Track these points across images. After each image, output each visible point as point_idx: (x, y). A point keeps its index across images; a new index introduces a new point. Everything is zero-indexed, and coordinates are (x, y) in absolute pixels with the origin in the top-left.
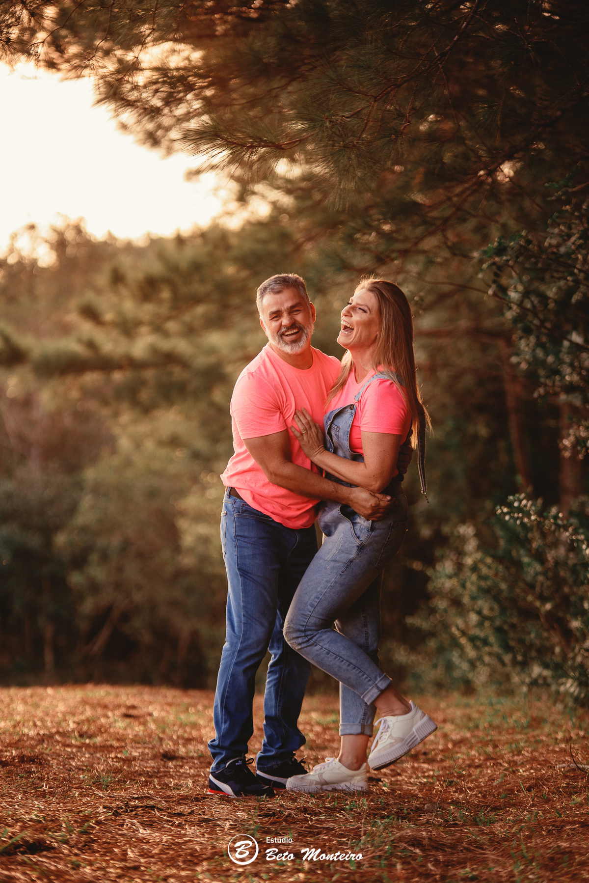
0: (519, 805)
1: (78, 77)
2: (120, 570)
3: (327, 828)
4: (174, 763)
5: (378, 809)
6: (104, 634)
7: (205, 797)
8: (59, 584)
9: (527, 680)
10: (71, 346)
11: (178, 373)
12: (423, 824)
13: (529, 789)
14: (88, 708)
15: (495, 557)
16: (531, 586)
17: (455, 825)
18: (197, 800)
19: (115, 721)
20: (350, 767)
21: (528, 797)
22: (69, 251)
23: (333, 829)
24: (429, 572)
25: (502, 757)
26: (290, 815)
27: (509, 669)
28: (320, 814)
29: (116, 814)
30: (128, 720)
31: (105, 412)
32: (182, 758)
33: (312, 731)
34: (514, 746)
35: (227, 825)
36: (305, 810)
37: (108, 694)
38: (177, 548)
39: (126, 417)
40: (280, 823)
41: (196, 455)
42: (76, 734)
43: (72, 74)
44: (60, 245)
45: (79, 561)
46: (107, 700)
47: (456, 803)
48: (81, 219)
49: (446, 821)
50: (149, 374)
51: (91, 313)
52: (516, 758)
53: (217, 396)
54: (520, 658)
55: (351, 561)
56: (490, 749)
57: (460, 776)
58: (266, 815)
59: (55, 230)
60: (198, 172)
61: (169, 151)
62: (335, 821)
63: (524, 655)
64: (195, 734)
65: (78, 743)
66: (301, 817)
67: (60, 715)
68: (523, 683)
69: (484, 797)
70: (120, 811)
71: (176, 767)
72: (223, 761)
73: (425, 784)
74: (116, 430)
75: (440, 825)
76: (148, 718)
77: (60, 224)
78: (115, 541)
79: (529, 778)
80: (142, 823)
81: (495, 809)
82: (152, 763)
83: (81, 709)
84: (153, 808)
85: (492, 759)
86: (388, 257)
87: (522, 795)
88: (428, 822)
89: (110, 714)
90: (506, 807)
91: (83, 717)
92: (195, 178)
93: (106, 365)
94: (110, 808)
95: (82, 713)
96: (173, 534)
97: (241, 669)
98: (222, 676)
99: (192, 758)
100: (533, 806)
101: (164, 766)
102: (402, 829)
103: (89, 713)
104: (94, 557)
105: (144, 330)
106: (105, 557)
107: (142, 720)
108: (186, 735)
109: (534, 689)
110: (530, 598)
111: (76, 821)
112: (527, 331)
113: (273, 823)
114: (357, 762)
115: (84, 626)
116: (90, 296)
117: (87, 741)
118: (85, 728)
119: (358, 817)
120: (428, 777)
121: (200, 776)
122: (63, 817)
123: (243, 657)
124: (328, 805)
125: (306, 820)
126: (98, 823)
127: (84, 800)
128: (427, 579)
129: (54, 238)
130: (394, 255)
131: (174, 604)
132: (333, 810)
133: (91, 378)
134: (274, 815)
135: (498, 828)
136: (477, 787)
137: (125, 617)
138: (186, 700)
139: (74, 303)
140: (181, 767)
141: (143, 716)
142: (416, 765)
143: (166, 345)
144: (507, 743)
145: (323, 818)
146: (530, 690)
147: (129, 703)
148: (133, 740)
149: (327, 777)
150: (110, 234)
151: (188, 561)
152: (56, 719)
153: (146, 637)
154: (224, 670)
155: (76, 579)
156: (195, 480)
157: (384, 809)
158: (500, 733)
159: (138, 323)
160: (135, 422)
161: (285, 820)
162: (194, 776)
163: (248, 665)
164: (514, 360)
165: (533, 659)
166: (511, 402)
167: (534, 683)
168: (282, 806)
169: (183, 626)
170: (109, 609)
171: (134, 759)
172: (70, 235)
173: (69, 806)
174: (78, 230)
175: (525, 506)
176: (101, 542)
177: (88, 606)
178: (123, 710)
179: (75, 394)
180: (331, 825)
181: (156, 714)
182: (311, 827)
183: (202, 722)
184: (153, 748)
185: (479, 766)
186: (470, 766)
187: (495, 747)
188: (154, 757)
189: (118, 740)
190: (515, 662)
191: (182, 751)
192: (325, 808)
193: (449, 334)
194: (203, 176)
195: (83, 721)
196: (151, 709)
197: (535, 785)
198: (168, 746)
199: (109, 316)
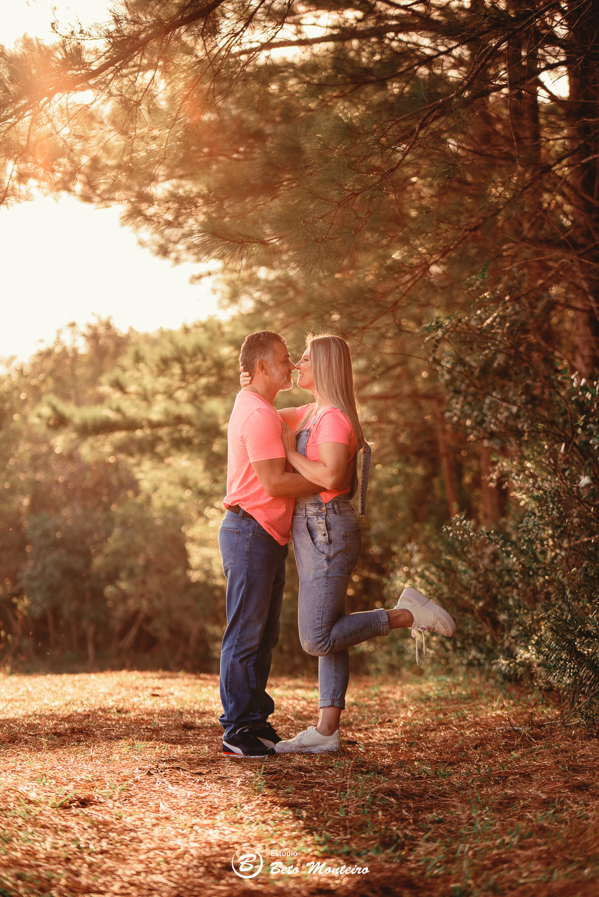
0: (468, 760)
1: (107, 207)
2: (144, 582)
3: (319, 783)
4: (193, 731)
5: (358, 766)
6: (134, 631)
7: (220, 759)
8: (98, 595)
9: (465, 662)
10: (105, 412)
11: (186, 431)
12: (394, 778)
13: (476, 748)
14: (123, 689)
15: (437, 566)
16: (467, 589)
17: (421, 778)
18: (213, 761)
19: (145, 700)
20: (323, 733)
21: (475, 754)
22: (101, 342)
23: (323, 784)
24: (385, 580)
25: (452, 723)
26: (288, 773)
27: (451, 653)
28: (312, 771)
29: (149, 774)
30: (155, 699)
31: (131, 461)
32: (199, 728)
33: (299, 704)
34: (459, 714)
35: (239, 781)
36: (300, 769)
37: (137, 678)
38: (187, 567)
39: (147, 464)
40: (281, 779)
41: (201, 493)
42: (115, 710)
43: (102, 205)
44: (94, 337)
45: (112, 578)
46: (137, 683)
47: (419, 759)
48: (110, 317)
49: (413, 775)
50: (163, 432)
51: (119, 386)
52: (462, 723)
53: (216, 447)
54: (459, 644)
55: (327, 572)
56: (441, 716)
57: (419, 738)
58: (269, 773)
59: (89, 327)
60: (200, 277)
61: (177, 260)
62: (325, 777)
63: (462, 642)
64: (207, 708)
65: (116, 718)
66: (296, 774)
67: (101, 695)
68: (462, 664)
69: (440, 754)
70: (152, 772)
71: (194, 735)
72: (233, 731)
73: (392, 745)
74: (139, 476)
75: (408, 778)
76: (171, 697)
77: (94, 322)
78: (141, 561)
79: (476, 739)
80: (171, 782)
81: (451, 764)
82: (175, 733)
83: (118, 690)
84: (178, 768)
85: (444, 724)
86: (350, 333)
87: (470, 752)
88: (398, 776)
89: (140, 694)
90: (459, 762)
91: (120, 697)
92: (197, 282)
93: (131, 425)
94: (144, 769)
95: (119, 693)
96: (184, 555)
97: (237, 660)
98: (224, 666)
99: (207, 727)
100: (480, 760)
101: (185, 735)
102: (378, 782)
103: (124, 693)
104: (123, 575)
105: (159, 397)
106: (131, 574)
107: (165, 698)
108: (201, 710)
109: (471, 669)
110: (466, 598)
111: (118, 781)
112: (457, 392)
113: (275, 780)
114: (329, 728)
115: (116, 626)
116: (117, 373)
117: (124, 716)
118: (121, 705)
119: (343, 773)
120: (394, 739)
121: (213, 742)
122: (107, 777)
123: (239, 651)
124: (317, 764)
125: (301, 776)
126: (136, 781)
127: (123, 763)
128: (384, 586)
129: (89, 332)
130: (354, 332)
131: (186, 608)
132: (322, 768)
133: (119, 436)
134: (275, 773)
135: (454, 779)
136: (434, 746)
137: (148, 620)
138: (199, 682)
139: (105, 379)
140: (198, 735)
141: (166, 695)
142: (383, 730)
143: (175, 410)
144: (454, 711)
145: (314, 774)
146: (468, 669)
147: (154, 686)
148: (159, 714)
149: (305, 742)
150: (131, 329)
151: (195, 576)
152: (99, 699)
153: (164, 635)
154: (225, 660)
155: (109, 590)
156: (200, 514)
157: (362, 766)
158: (447, 703)
159: (155, 393)
160: (153, 469)
161: (285, 777)
162: (208, 742)
163: (242, 656)
164: (447, 415)
165: (470, 645)
166: (442, 450)
167: (470, 664)
168: (281, 765)
169: (192, 626)
170: (137, 612)
171: (161, 729)
172: (102, 330)
173: (112, 768)
174: (108, 326)
175: (465, 525)
176: (130, 562)
177: (119, 612)
178: (150, 691)
179: (108, 449)
180: (321, 780)
181: (176, 693)
182: (305, 782)
183: (212, 699)
184: (175, 720)
185: (434, 730)
186: (426, 730)
187: (445, 714)
188: (177, 728)
189: (148, 714)
190: (455, 648)
191: (198, 722)
192: (316, 766)
193: (395, 397)
194: (203, 280)
195: (119, 700)
196: (172, 690)
197: (480, 744)
198: (187, 718)
199: (132, 388)
